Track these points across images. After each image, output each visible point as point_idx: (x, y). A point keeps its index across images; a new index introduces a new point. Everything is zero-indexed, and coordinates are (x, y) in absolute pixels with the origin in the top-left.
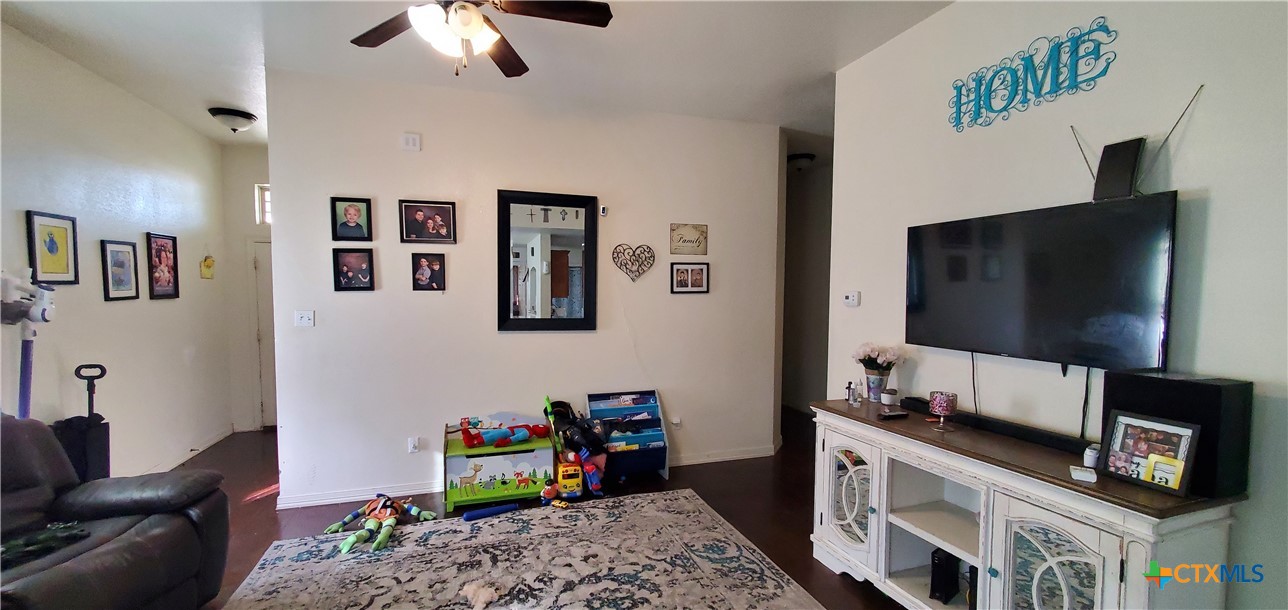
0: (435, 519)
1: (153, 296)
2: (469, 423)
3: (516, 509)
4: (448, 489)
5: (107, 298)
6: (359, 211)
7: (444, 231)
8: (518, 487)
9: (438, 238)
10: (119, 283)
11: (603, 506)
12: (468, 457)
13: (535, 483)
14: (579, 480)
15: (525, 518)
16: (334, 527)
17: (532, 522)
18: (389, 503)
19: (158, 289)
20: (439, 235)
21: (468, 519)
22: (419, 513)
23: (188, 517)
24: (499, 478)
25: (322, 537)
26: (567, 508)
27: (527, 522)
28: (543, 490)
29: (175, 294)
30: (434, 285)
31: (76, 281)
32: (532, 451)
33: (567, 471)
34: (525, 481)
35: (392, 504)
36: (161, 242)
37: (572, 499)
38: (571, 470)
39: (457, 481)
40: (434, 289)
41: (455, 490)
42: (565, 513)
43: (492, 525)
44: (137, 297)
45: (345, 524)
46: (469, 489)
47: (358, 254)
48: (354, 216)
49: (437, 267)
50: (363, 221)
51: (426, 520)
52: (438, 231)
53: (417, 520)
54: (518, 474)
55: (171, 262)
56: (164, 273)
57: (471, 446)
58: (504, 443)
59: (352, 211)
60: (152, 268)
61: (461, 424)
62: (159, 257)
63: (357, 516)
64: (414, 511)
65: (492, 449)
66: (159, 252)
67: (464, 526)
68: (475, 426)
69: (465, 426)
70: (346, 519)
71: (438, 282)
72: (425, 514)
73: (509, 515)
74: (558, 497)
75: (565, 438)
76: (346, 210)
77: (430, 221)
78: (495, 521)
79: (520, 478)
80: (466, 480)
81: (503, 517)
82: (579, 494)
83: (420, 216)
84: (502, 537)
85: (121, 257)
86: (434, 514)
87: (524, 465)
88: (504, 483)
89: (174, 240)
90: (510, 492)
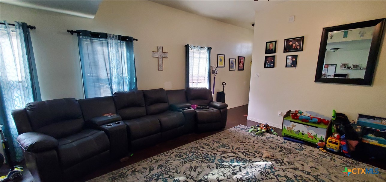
0: (277, 135)
1: (238, 70)
2: (298, 112)
3: (303, 144)
4: (283, 129)
5: (229, 70)
6: (273, 45)
7: (298, 47)
8: (308, 138)
9: (296, 50)
10: (232, 67)
11: (345, 160)
12: (291, 121)
13: (316, 139)
14: (338, 146)
15: (304, 147)
16: (252, 126)
17: (305, 149)
18: (266, 126)
19: (239, 68)
20: (297, 49)
21: (284, 139)
22: (274, 132)
23: (220, 111)
24: (301, 132)
25: (249, 127)
26: (324, 152)
27: (303, 149)
28: (318, 143)
29: (243, 70)
30: (293, 65)
31: (224, 67)
32: (317, 127)
33: (331, 140)
34: (312, 137)
35: (267, 126)
36: (241, 58)
37: (331, 151)
38: (333, 140)
39: (286, 127)
40: (292, 67)
41: (285, 130)
42: (323, 153)
43: (290, 144)
44: (235, 70)
45: (255, 127)
46: (290, 131)
47: (271, 57)
48: (271, 47)
49: (294, 60)
50: (273, 48)
51: (274, 134)
52: (296, 48)
53: (272, 133)
54: (309, 133)
55: (243, 62)
56: (241, 65)
57: (294, 118)
58: (306, 121)
59: (271, 45)
60: (239, 64)
61: (295, 112)
62: (240, 61)
63: (258, 126)
64: (272, 131)
65: (300, 122)
66: (241, 60)
67: (282, 140)
68: (300, 113)
69: (296, 112)
70: (256, 126)
71: (294, 64)
72: (275, 133)
73: (299, 144)
74: (325, 148)
75: (337, 128)
76: (270, 45)
77: (294, 44)
78: (293, 143)
79: (309, 135)
80: (290, 128)
81: (297, 144)
82: (335, 151)
83: (291, 43)
84: (290, 148)
85: (233, 62)
86: (277, 134)
87: (312, 132)
88: (303, 134)
89: (244, 57)
90: (305, 138)
